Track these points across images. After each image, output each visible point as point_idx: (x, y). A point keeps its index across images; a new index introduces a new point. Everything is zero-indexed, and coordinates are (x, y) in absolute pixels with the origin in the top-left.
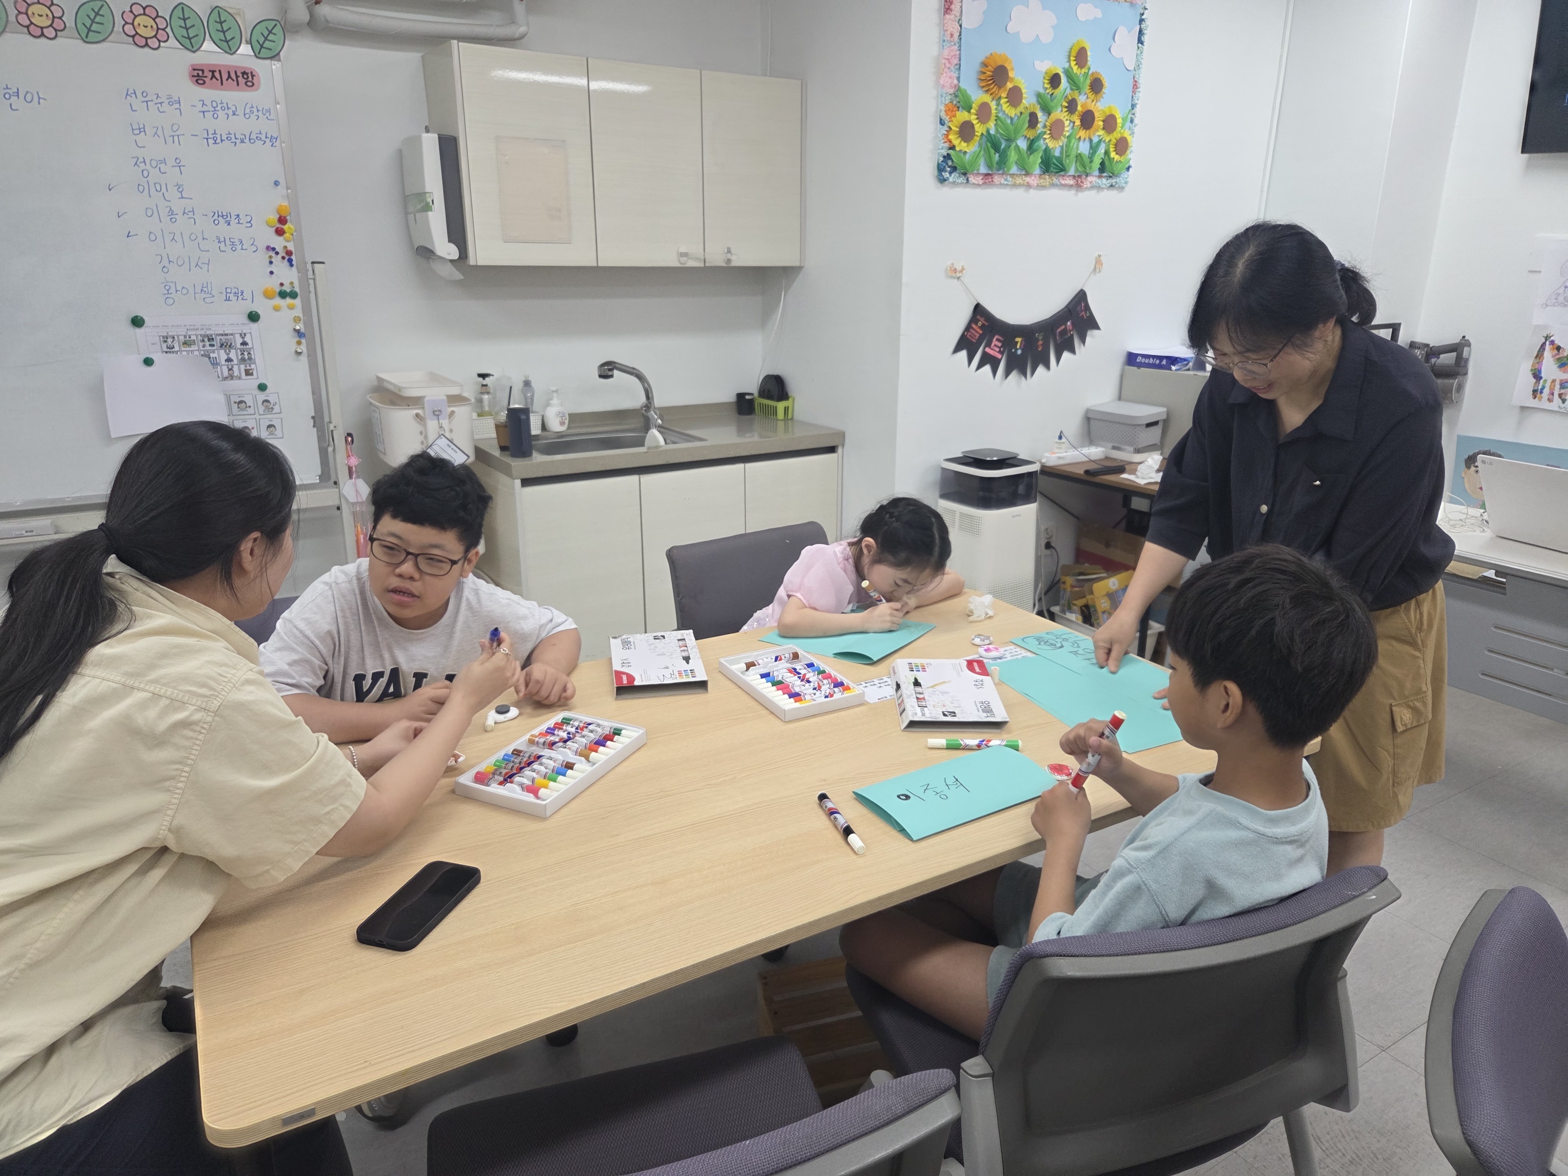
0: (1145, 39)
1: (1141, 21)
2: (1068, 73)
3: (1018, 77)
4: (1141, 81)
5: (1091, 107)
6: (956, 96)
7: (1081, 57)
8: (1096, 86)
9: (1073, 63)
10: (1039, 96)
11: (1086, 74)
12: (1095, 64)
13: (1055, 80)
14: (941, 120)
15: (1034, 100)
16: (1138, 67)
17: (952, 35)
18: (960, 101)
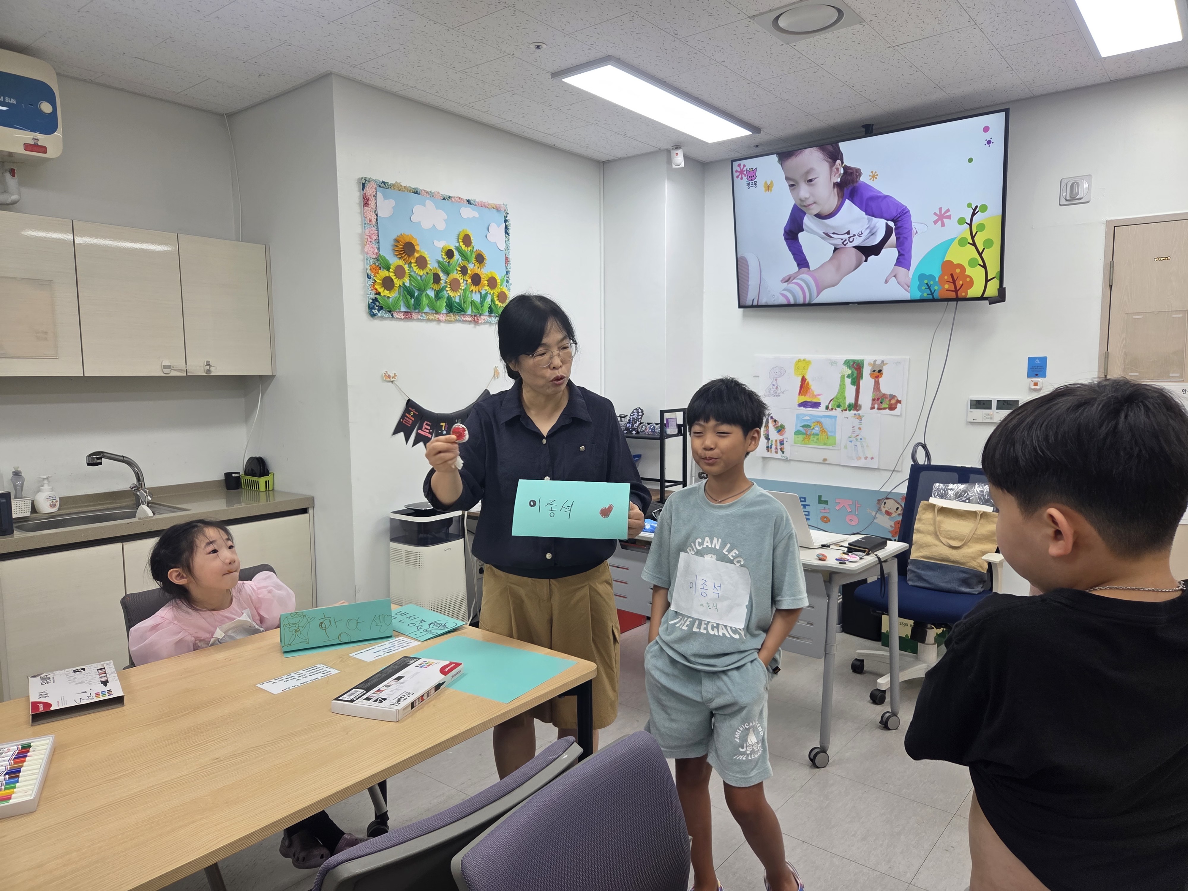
0: (510, 231)
1: (506, 221)
2: (458, 249)
3: (422, 250)
4: (511, 257)
5: (477, 271)
6: (378, 260)
7: (467, 240)
8: (480, 259)
9: (461, 244)
10: (439, 262)
11: (472, 251)
12: (477, 245)
13: (450, 254)
14: (368, 275)
15: (436, 265)
16: (507, 248)
17: (370, 221)
18: (381, 264)
